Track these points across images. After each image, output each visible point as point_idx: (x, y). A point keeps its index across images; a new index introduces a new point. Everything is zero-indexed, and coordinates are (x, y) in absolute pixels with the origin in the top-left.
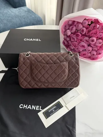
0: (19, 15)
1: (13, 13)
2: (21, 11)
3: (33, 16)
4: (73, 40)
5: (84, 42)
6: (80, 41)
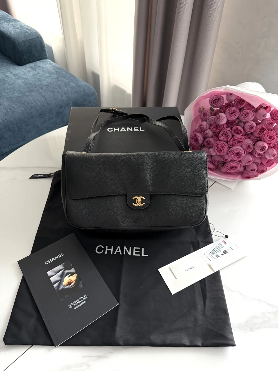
0: (37, 83)
1: (19, 78)
2: (39, 73)
3: (72, 84)
4: (222, 136)
5: (243, 148)
6: (236, 143)
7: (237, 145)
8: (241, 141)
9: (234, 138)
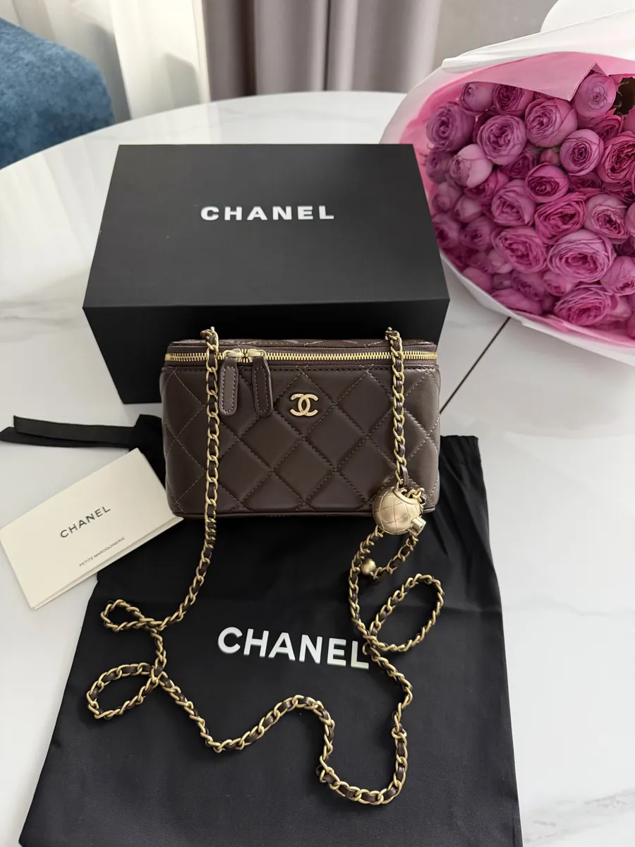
4: (504, 215)
5: (592, 232)
6: (560, 223)
7: (566, 232)
8: (570, 211)
9: (542, 209)
